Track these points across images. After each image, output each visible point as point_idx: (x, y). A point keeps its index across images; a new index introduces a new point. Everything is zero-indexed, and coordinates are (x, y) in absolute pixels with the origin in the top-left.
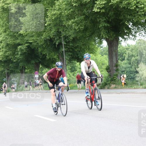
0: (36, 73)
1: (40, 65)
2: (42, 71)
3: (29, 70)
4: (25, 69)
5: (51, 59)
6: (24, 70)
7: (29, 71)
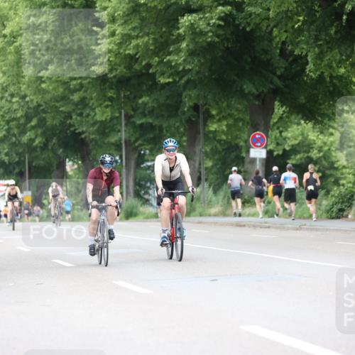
0: (258, 140)
1: (277, 103)
2: (281, 132)
3: (227, 126)
4: (208, 117)
5: (328, 79)
6: (205, 125)
7: (224, 128)
